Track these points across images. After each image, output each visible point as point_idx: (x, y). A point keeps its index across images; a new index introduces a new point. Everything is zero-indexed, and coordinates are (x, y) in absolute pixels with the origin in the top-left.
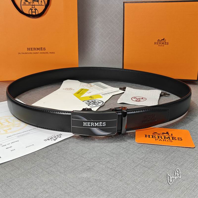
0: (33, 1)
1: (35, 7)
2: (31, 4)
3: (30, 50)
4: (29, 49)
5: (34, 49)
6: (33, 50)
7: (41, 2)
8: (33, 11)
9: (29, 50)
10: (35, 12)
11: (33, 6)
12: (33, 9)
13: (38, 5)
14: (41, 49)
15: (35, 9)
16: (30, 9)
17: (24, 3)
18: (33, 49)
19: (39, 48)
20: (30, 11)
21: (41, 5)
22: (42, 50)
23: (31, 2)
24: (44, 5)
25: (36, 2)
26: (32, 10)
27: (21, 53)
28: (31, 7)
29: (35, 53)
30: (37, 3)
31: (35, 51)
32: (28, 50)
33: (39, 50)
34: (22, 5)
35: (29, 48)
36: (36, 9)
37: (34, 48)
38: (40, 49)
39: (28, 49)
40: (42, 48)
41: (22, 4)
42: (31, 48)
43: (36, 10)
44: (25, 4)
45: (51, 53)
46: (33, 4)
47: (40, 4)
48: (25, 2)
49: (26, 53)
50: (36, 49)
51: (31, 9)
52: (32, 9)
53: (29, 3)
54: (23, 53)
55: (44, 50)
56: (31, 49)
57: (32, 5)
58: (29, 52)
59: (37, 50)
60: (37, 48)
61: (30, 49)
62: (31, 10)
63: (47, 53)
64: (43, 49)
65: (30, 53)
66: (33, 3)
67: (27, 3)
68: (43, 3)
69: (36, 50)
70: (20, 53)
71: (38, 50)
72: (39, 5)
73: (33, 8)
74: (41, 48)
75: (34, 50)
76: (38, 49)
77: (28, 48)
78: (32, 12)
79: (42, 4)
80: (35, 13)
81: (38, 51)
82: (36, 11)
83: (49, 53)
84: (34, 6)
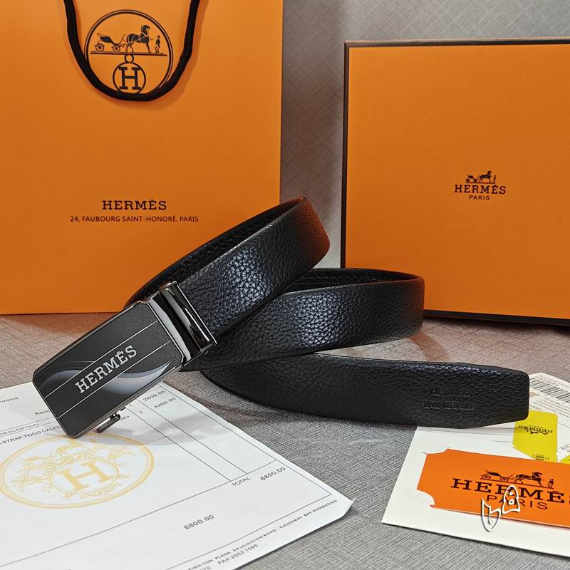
0: (130, 41)
1: (134, 62)
2: (123, 50)
3: (110, 208)
4: (107, 203)
5: (126, 205)
6: (121, 208)
7: (158, 42)
8: (130, 72)
9: (108, 207)
10: (135, 78)
11: (129, 58)
12: (129, 66)
13: (147, 51)
14: (151, 205)
15: (133, 69)
16: (119, 67)
17: (99, 46)
18: (123, 205)
19: (144, 202)
20: (119, 72)
21: (157, 54)
22: (155, 208)
23: (123, 42)
24: (166, 55)
25: (139, 42)
26: (123, 69)
27: (80, 218)
28: (121, 59)
29: (128, 219)
30: (143, 45)
31: (129, 213)
32: (105, 208)
33: (145, 209)
34: (89, 52)
35: (110, 202)
36: (140, 68)
37: (126, 202)
38: (148, 205)
39: (107, 205)
40: (155, 202)
41: (92, 48)
42: (116, 202)
43: (137, 69)
44: (100, 50)
45: (186, 219)
46: (130, 50)
47: (153, 51)
48: (103, 43)
49: (98, 219)
50: (134, 205)
51: (122, 66)
52: (126, 68)
53: (117, 45)
54: (88, 219)
55: (160, 208)
56: (116, 205)
57: (126, 55)
58: (108, 213)
59: (137, 208)
60: (137, 202)
61: (113, 205)
62: (121, 71)
63: (170, 219)
64: (157, 205)
65: (113, 218)
66: (130, 45)
67: (108, 47)
68: (164, 48)
69: (132, 209)
70: (76, 219)
71: (141, 209)
72: (150, 54)
73: (127, 62)
74: (150, 202)
75: (126, 209)
76: (141, 207)
77: (104, 202)
78: (124, 77)
79: (160, 52)
80: (133, 80)
81: (141, 212)
82: (140, 72)
83: (178, 218)
84: (132, 55)
